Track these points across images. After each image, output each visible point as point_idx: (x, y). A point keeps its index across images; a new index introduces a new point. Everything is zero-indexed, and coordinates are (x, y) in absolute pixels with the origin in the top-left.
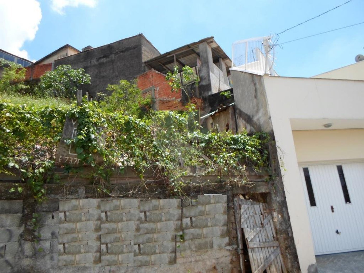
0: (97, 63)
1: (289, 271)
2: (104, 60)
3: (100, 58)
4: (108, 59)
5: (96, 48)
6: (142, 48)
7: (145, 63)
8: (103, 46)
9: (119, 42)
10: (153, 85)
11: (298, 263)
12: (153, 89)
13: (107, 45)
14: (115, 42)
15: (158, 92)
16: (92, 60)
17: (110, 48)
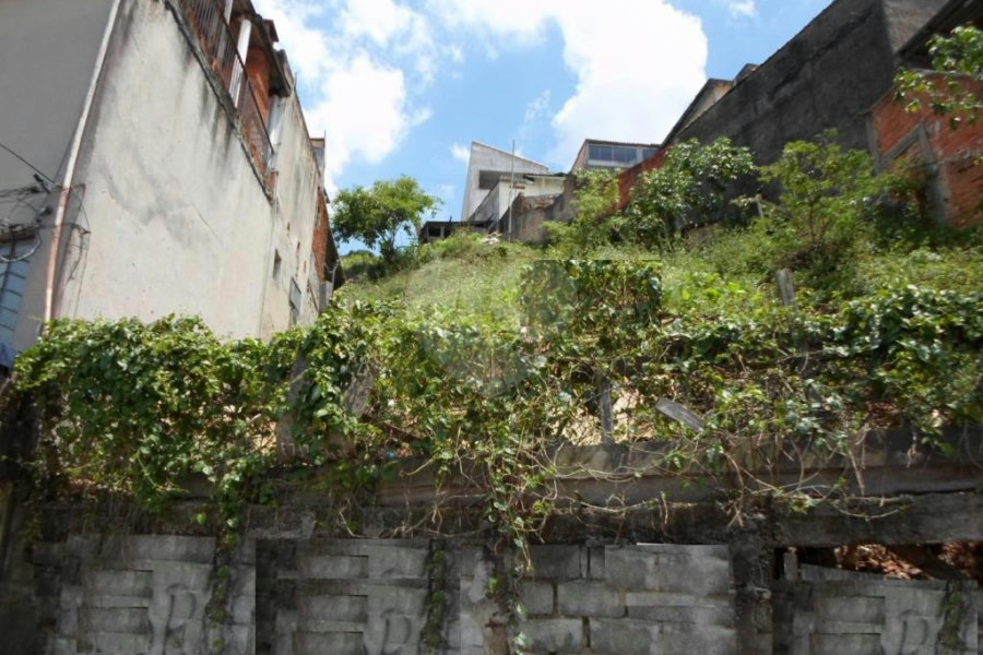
0: (769, 106)
2: (786, 91)
3: (777, 88)
4: (796, 84)
5: (762, 65)
6: (886, 9)
7: (902, 52)
8: (779, 51)
9: (818, 21)
10: (922, 119)
12: (922, 134)
13: (788, 44)
14: (809, 25)
15: (941, 137)
16: (759, 103)
17: (796, 47)
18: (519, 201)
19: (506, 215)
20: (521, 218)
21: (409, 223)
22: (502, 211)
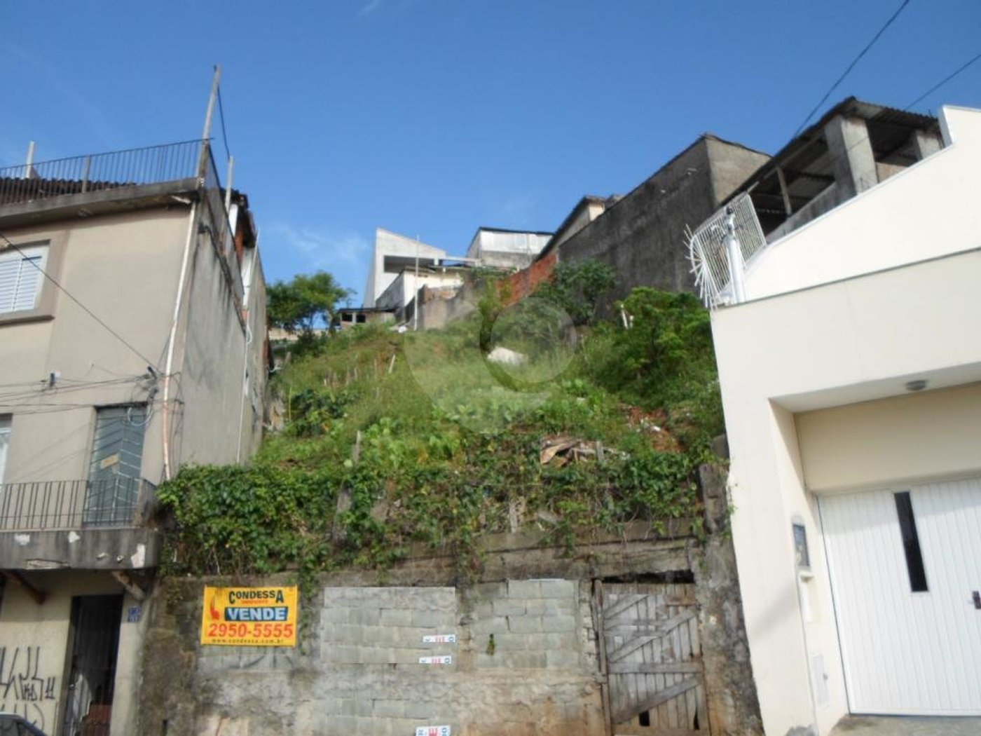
0: (629, 233)
1: (729, 731)
2: (641, 222)
3: (635, 219)
4: (649, 217)
6: (713, 168)
9: (664, 170)
11: (759, 717)
13: (643, 184)
14: (658, 172)
16: (621, 229)
17: (649, 188)
18: (422, 292)
19: (412, 303)
20: (424, 307)
21: (327, 313)
22: (407, 301)
